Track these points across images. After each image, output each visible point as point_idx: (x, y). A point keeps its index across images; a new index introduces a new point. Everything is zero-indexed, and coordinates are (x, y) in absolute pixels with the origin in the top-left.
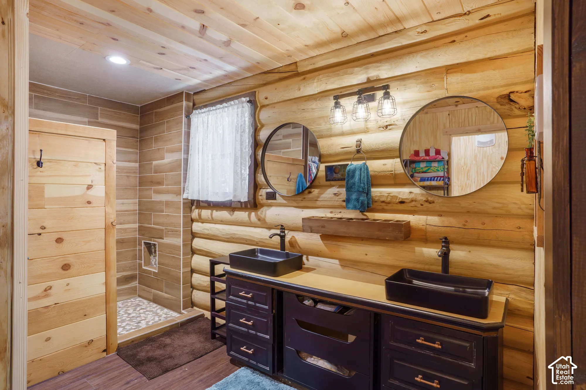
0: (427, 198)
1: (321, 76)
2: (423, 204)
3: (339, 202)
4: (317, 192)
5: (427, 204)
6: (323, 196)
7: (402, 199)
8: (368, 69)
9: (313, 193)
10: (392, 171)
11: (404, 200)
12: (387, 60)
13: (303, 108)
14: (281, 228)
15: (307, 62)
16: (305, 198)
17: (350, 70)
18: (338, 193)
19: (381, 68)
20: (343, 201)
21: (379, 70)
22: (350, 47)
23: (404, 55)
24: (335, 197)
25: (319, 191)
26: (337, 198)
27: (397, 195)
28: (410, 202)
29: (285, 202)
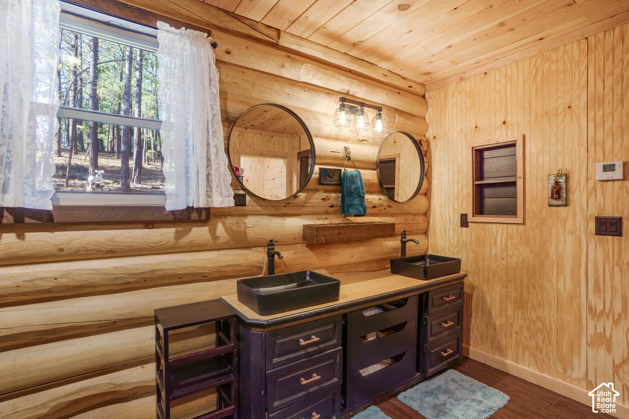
0: (389, 204)
1: (309, 65)
2: (386, 208)
3: (325, 208)
4: (304, 197)
5: (388, 209)
6: (311, 201)
7: (375, 204)
8: (352, 83)
9: (300, 198)
10: (370, 180)
11: (375, 205)
12: (366, 84)
13: (288, 92)
14: (269, 245)
15: (293, 38)
16: (289, 204)
17: (337, 76)
18: (326, 198)
19: (361, 87)
20: (330, 207)
21: (360, 89)
22: (337, 52)
23: (377, 86)
24: (323, 202)
25: (306, 195)
26: (324, 204)
27: (372, 201)
28: (379, 207)
29: (259, 208)
